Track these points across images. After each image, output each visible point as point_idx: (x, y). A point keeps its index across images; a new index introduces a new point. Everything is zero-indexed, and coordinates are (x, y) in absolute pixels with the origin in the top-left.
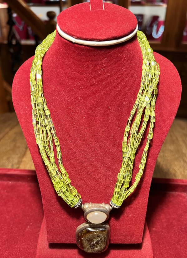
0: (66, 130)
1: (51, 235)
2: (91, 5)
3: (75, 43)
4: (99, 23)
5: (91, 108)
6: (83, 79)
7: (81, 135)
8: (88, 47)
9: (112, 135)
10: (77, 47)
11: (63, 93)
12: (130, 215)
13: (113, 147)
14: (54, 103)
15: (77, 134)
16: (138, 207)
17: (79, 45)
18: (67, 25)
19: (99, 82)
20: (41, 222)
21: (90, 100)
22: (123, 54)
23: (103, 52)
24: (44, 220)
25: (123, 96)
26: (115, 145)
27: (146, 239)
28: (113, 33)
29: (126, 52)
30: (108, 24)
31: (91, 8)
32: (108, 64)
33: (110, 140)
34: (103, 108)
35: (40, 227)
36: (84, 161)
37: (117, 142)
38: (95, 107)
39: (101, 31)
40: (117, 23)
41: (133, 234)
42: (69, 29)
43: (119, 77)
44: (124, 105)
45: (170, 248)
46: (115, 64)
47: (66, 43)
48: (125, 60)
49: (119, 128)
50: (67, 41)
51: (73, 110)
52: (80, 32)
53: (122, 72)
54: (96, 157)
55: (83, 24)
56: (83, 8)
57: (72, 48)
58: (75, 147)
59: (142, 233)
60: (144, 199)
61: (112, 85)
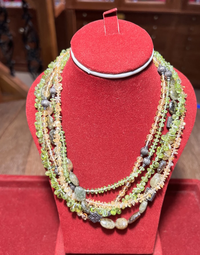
0: (81, 153)
1: (68, 246)
2: (106, 27)
3: (90, 74)
4: (114, 54)
5: (105, 134)
6: (98, 107)
7: (96, 159)
8: (103, 79)
9: (126, 158)
10: (92, 78)
11: (79, 119)
12: (142, 230)
13: (127, 169)
14: (70, 127)
15: (92, 157)
16: (150, 223)
17: (94, 77)
18: (82, 55)
19: (114, 110)
20: (57, 231)
21: (105, 126)
22: (138, 83)
23: (118, 83)
24: (60, 228)
25: (138, 122)
26: (129, 168)
27: (157, 248)
28: (129, 66)
29: (141, 81)
30: (123, 55)
31: (106, 31)
32: (122, 94)
33: (124, 162)
34: (118, 133)
35: (56, 236)
36: (98, 182)
37: (131, 164)
38: (110, 133)
39: (116, 64)
40: (133, 53)
41: (145, 246)
42: (83, 60)
43: (133, 104)
44: (138, 130)
45: (181, 249)
46: (130, 93)
47: (80, 72)
48: (140, 88)
49: (133, 152)
50: (82, 71)
51: (87, 135)
52: (95, 63)
53: (137, 101)
54: (111, 179)
55: (98, 55)
56: (98, 31)
57: (87, 78)
58: (90, 169)
59: (153, 245)
60: (156, 215)
61: (127, 112)
